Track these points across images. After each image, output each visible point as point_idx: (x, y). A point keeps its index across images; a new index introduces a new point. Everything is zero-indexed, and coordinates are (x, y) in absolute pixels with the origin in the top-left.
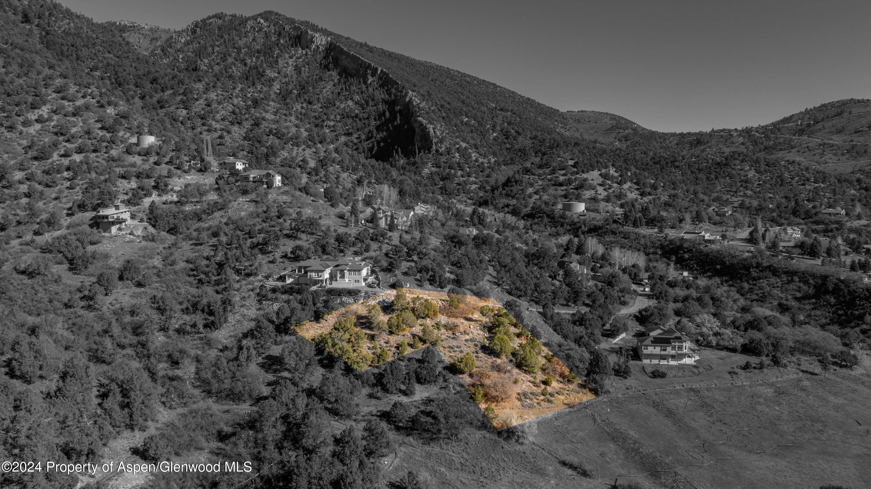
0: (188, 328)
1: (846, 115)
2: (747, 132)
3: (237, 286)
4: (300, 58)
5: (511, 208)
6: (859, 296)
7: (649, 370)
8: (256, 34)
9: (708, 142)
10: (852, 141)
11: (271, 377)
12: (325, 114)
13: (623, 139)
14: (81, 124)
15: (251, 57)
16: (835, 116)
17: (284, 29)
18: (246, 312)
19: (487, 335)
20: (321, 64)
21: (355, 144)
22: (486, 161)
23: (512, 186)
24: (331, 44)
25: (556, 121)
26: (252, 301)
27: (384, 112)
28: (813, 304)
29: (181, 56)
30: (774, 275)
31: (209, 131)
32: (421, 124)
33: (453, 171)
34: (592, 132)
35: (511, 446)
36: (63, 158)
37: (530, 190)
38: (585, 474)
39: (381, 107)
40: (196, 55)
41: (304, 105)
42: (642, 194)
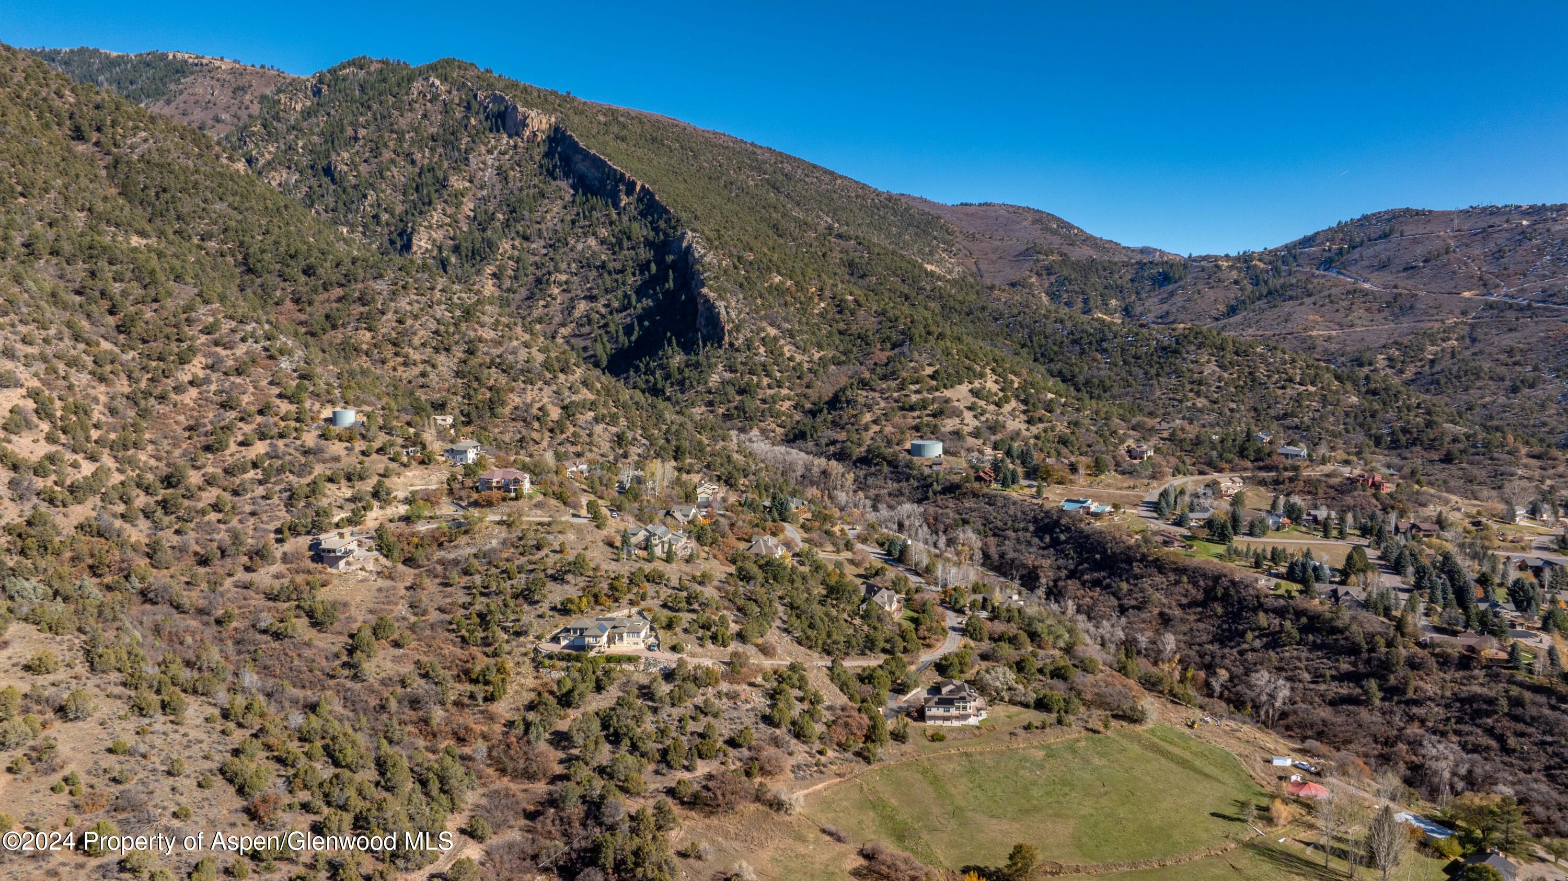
0: (466, 701)
1: (1395, 237)
2: (1246, 261)
3: (507, 648)
4: (504, 153)
5: (838, 446)
6: (1247, 607)
7: (930, 732)
8: (429, 104)
9: (1181, 279)
10: (1396, 287)
11: (561, 755)
12: (552, 259)
13: (1044, 272)
14: (252, 390)
15: (421, 149)
16: (1380, 237)
17: (475, 96)
18: (523, 681)
19: (768, 702)
20: (541, 166)
21: (603, 317)
22: (806, 358)
23: (841, 409)
24: (557, 129)
25: (935, 238)
26: (527, 667)
27: (649, 262)
28: (1199, 613)
29: (300, 143)
30: (1160, 572)
31: (405, 364)
32: (707, 301)
33: (755, 378)
34: (994, 257)
35: (781, 817)
36: (243, 448)
37: (867, 417)
38: (839, 839)
39: (645, 254)
40: (326, 142)
41: (517, 243)
42: (1030, 422)
